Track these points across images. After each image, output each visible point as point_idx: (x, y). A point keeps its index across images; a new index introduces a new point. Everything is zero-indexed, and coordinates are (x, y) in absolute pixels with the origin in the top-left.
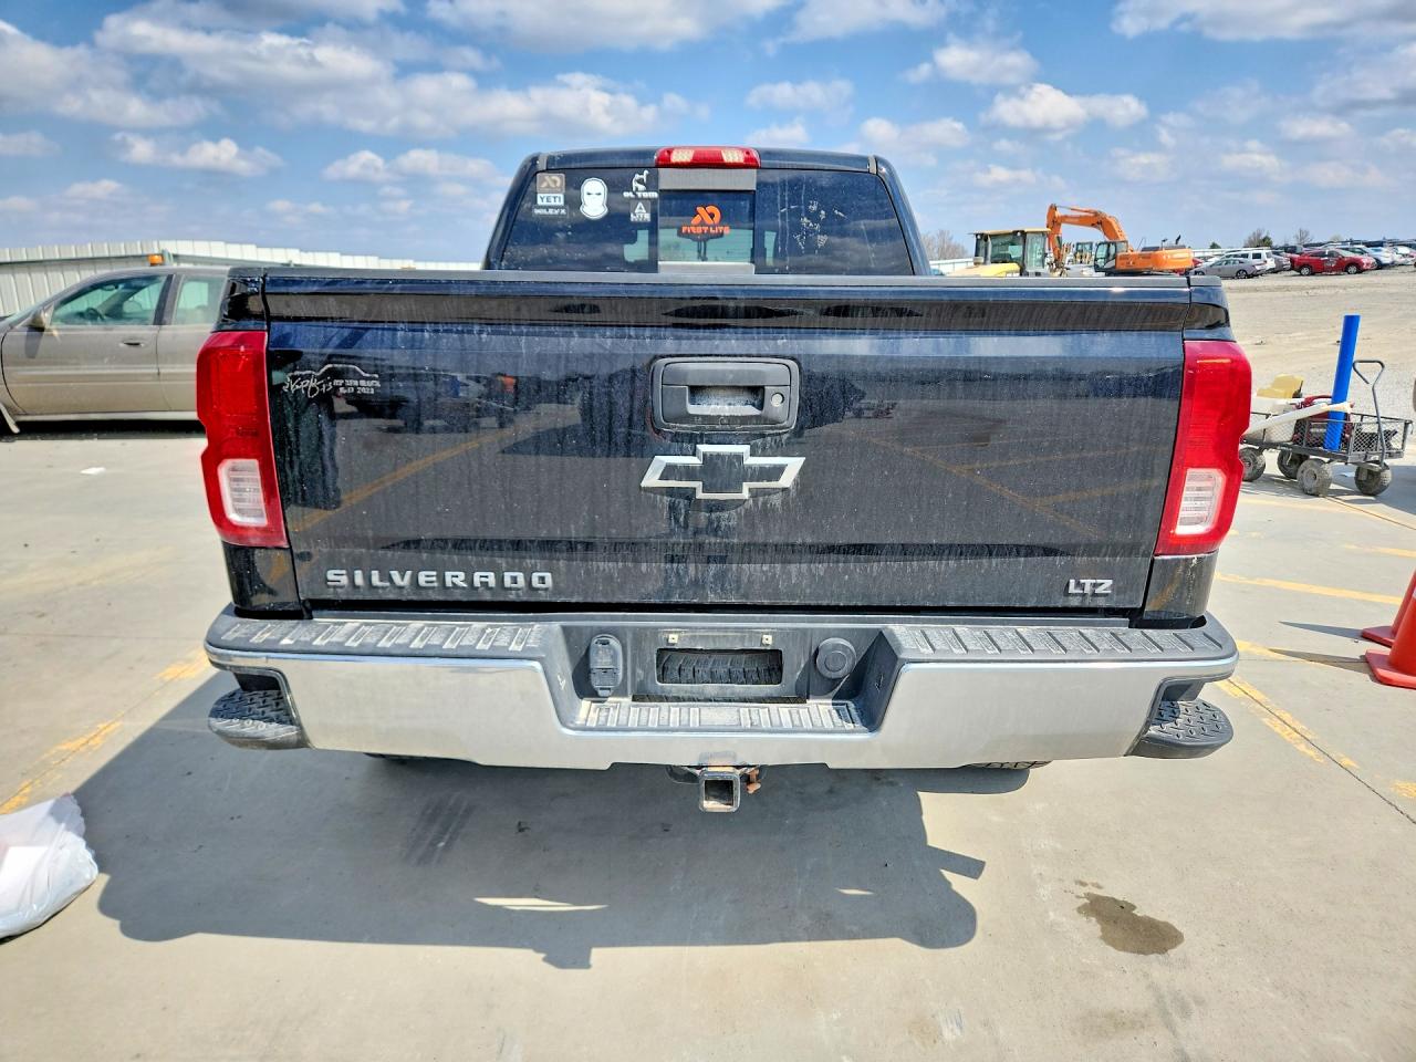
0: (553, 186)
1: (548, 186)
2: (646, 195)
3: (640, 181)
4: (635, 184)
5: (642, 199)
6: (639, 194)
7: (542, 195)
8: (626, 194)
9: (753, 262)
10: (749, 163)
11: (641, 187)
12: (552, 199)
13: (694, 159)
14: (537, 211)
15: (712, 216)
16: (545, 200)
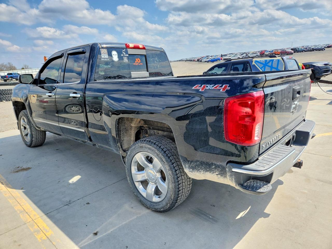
0: (105, 52)
1: (103, 52)
2: (126, 55)
3: (124, 52)
4: (123, 53)
5: (125, 56)
6: (125, 55)
7: (103, 55)
8: (122, 55)
9: (147, 71)
10: (144, 48)
11: (125, 53)
12: (105, 56)
13: (134, 47)
14: (102, 59)
15: (139, 60)
16: (103, 56)
